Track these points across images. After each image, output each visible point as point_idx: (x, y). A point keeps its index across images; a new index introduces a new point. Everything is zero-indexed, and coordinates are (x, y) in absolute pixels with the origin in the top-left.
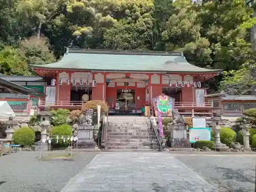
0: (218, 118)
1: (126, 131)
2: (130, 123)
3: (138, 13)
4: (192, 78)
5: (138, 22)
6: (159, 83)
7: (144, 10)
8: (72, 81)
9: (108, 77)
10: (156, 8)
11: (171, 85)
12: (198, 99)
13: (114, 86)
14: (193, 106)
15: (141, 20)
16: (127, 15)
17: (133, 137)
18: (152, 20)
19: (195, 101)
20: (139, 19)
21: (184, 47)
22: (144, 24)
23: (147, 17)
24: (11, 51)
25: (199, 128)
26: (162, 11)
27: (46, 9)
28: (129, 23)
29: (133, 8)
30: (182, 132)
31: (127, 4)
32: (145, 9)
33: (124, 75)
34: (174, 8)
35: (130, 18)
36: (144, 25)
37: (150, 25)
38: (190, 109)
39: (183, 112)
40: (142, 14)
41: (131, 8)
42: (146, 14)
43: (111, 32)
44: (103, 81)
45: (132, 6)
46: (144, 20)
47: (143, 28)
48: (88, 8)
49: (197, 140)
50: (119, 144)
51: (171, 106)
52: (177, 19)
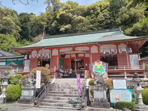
0: (138, 79)
1: (62, 90)
2: (69, 84)
3: (99, 11)
4: (125, 46)
5: (99, 17)
6: (98, 52)
7: (103, 9)
8: (40, 55)
9: (61, 51)
10: (111, 5)
11: (104, 53)
12: (132, 63)
13: (69, 57)
14: (125, 69)
15: (101, 15)
16: (91, 14)
17: (65, 96)
18: (109, 13)
19: (130, 64)
20: (100, 14)
21: (132, 26)
22: (103, 16)
23: (105, 12)
24: (28, 43)
25: (120, 89)
26: (115, 7)
27: (46, 19)
28: (92, 18)
29: (95, 8)
30: (102, 93)
31: (91, 7)
32: (104, 7)
33: (71, 49)
34: (124, 3)
35: (94, 15)
36: (102, 18)
37: (107, 16)
38: (123, 72)
39: (119, 74)
40: (101, 11)
41: (94, 9)
42: (104, 10)
43: (81, 25)
44: (57, 54)
45: (94, 7)
46: (103, 14)
47: (102, 19)
48: (68, 14)
49: (118, 101)
50: (51, 102)
51: (105, 69)
52: (125, 9)
